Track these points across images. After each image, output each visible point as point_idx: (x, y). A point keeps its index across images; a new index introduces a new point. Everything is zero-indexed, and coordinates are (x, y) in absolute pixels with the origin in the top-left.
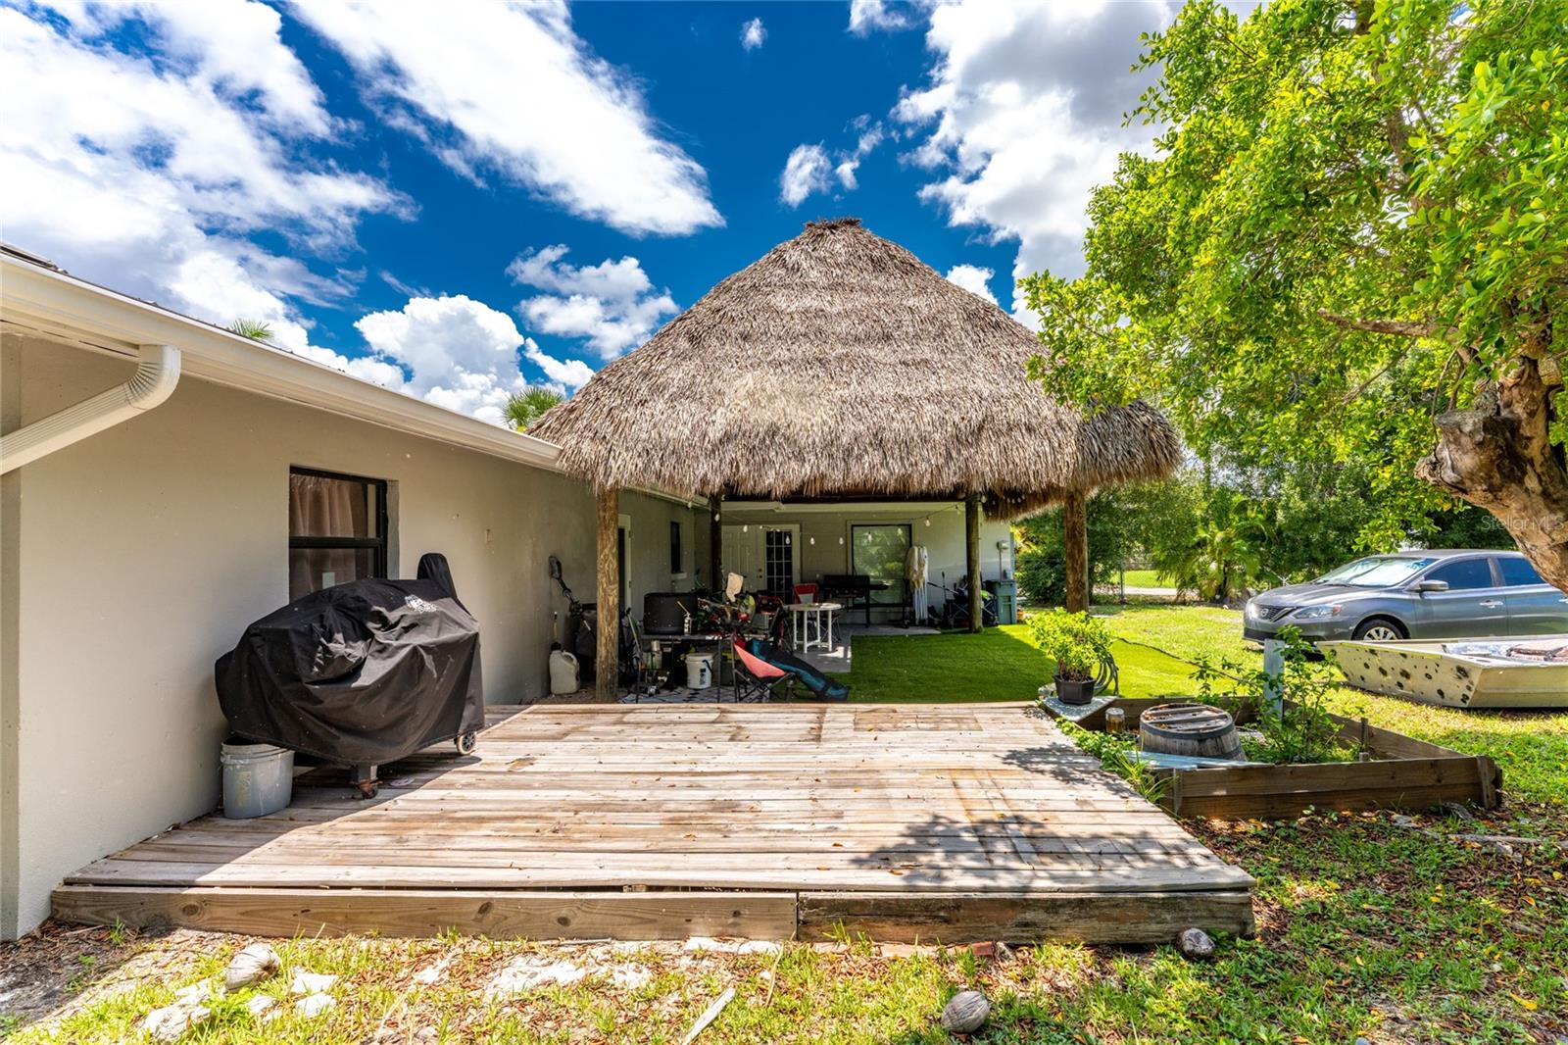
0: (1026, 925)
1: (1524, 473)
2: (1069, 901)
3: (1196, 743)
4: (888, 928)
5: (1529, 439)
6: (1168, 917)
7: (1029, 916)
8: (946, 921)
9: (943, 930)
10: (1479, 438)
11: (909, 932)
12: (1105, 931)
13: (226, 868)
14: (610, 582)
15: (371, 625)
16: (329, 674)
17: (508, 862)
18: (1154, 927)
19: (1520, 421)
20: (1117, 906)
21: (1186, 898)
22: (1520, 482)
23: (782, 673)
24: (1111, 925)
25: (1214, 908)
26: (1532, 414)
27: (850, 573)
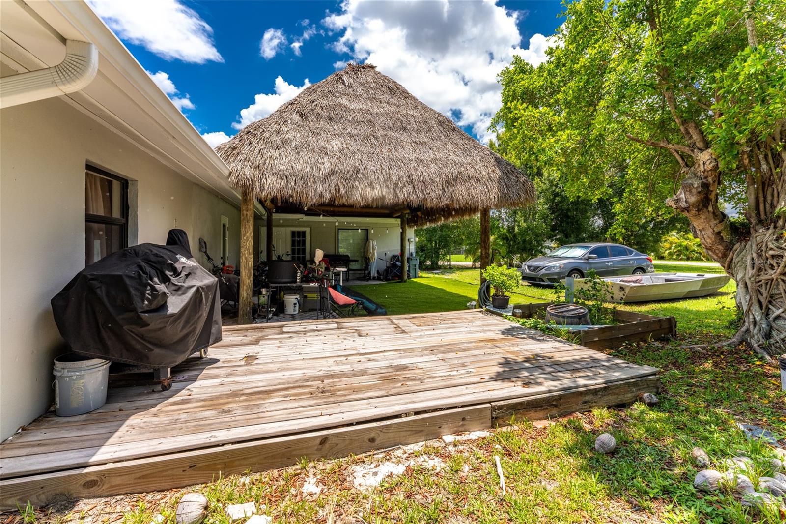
0: (586, 402)
1: (709, 204)
2: (601, 389)
3: (578, 320)
4: (532, 414)
5: (712, 191)
6: (634, 390)
7: (587, 398)
8: (556, 406)
9: (554, 412)
10: (699, 190)
11: (541, 414)
12: (613, 399)
13: (104, 449)
14: (249, 254)
15: (168, 273)
16: (153, 306)
17: (319, 412)
18: (630, 395)
19: (710, 184)
20: (617, 388)
21: (641, 381)
22: (707, 208)
23: (354, 301)
24: (615, 396)
25: (649, 383)
26: (714, 182)
27: (337, 253)
